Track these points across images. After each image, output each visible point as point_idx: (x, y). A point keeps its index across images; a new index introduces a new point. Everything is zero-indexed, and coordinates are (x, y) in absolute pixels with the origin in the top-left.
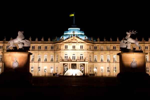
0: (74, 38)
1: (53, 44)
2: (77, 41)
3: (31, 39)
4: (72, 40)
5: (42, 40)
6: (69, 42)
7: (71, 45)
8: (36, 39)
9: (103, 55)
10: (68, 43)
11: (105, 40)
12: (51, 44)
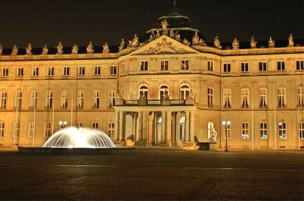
0: (164, 39)
1: (115, 61)
2: (173, 48)
3: (62, 47)
4: (159, 45)
5: (88, 50)
6: (151, 51)
7: (156, 59)
8: (72, 49)
9: (247, 87)
10: (148, 54)
11: (253, 44)
12: (110, 61)
